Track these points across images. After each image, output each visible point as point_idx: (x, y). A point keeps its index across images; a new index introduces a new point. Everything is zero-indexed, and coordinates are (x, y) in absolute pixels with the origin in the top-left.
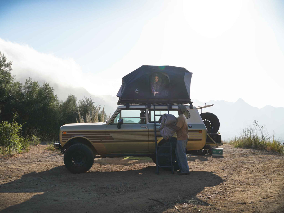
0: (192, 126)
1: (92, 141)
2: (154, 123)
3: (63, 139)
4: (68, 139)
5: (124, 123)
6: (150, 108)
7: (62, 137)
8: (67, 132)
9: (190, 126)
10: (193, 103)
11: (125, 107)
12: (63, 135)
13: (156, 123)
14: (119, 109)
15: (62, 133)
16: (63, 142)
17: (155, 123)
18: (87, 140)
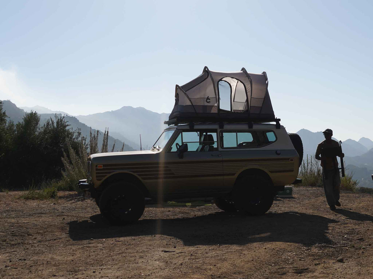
0: (280, 153)
1: (142, 178)
3: (97, 177)
4: (106, 176)
6: (223, 128)
7: (97, 173)
8: (104, 166)
9: (278, 152)
10: (280, 121)
11: (188, 128)
12: (97, 170)
14: (179, 130)
15: (96, 166)
16: (98, 180)
18: (135, 176)
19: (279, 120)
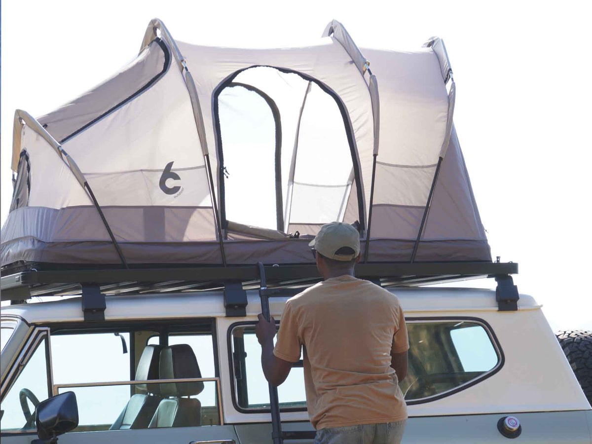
2: (267, 417)
5: (80, 424)
6: (245, 315)
9: (511, 424)
10: (516, 272)
11: (75, 314)
13: (284, 417)
14: (36, 325)
17: (276, 417)
19: (513, 268)
